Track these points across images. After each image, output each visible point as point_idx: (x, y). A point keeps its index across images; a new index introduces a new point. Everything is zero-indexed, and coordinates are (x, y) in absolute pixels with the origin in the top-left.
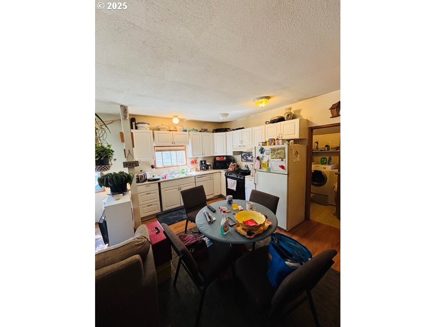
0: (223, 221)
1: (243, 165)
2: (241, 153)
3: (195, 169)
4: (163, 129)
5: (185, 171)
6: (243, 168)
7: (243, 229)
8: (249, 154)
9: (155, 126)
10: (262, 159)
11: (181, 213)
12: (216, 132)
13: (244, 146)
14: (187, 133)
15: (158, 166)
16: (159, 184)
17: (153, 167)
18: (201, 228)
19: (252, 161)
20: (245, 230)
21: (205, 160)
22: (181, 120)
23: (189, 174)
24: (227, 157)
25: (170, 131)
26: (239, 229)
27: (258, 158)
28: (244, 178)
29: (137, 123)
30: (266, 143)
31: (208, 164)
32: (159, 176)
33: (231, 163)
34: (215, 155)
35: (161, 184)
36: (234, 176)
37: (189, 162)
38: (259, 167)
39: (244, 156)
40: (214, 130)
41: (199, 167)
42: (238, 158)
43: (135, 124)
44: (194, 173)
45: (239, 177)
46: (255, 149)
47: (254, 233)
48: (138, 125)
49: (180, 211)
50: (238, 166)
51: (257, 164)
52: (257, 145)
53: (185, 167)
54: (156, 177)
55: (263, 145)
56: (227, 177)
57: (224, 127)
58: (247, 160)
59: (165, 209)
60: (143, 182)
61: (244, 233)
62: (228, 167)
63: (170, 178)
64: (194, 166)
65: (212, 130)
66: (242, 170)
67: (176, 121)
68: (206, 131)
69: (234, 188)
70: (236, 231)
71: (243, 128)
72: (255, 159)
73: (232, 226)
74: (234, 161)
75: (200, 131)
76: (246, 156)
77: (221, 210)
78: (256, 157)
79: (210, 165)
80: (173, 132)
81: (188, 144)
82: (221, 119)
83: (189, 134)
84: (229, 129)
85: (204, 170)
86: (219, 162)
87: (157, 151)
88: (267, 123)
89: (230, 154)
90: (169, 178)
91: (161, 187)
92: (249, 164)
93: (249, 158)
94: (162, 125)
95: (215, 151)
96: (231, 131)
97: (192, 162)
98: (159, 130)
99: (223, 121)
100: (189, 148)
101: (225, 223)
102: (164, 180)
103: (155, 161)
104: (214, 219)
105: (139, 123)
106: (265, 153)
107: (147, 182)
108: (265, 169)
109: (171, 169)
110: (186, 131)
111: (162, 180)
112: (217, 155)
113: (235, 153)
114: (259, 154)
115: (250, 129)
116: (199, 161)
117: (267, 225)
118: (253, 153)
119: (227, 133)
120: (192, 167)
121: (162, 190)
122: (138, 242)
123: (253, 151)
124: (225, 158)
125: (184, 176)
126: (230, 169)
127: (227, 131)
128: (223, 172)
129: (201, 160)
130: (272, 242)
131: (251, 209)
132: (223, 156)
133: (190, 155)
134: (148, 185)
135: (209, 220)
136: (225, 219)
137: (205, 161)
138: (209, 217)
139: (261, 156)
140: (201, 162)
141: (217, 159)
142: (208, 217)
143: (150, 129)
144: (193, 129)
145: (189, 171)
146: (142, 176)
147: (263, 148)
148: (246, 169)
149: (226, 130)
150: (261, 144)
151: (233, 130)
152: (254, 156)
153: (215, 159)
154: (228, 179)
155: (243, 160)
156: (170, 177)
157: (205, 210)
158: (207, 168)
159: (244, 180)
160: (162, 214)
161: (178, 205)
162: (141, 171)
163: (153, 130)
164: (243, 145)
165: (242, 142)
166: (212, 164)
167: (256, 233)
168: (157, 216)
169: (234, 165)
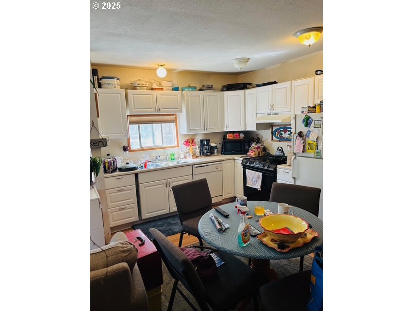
0: (241, 227)
1: (274, 147)
2: (271, 125)
3: (192, 154)
4: (142, 87)
5: (176, 156)
6: (274, 151)
7: (272, 240)
8: (286, 128)
9: (128, 81)
10: (307, 136)
11: (169, 224)
12: (227, 90)
13: (277, 114)
14: (179, 92)
15: (133, 147)
16: (136, 175)
17: (125, 149)
18: (207, 237)
19: (289, 140)
20: (276, 241)
21: (208, 138)
22: (169, 71)
23: (182, 161)
24: (245, 133)
25: (152, 89)
26: (266, 240)
27: (300, 134)
28: (275, 169)
29: (100, 77)
30: (315, 107)
31: (213, 145)
32: (134, 163)
33: (253, 145)
34: (225, 130)
35: (140, 176)
36: (257, 165)
37: (182, 141)
38: (302, 150)
39: (276, 130)
40: (224, 86)
41: (198, 151)
42: (266, 135)
43: (98, 80)
44: (191, 160)
45: (266, 168)
46: (295, 118)
47: (289, 247)
48: (103, 81)
49: (169, 220)
50: (264, 149)
51: (298, 144)
52: (299, 113)
53: (175, 150)
54: (131, 165)
55: (310, 112)
56: (245, 167)
57: (240, 81)
58: (282, 139)
59: (146, 215)
60: (112, 172)
61: (274, 245)
62: (248, 151)
63: (152, 168)
64: (190, 148)
65: (220, 87)
66: (272, 156)
67: (162, 73)
68: (210, 88)
69: (258, 186)
70: (262, 243)
71: (275, 83)
72: (294, 136)
73: (255, 236)
74: (258, 140)
75: (200, 90)
76: (280, 130)
77: (239, 210)
78: (297, 132)
79: (216, 147)
80: (158, 92)
81: (181, 111)
82: (237, 67)
83: (182, 95)
84: (250, 84)
85: (207, 155)
86: (231, 141)
87: (131, 123)
88: (319, 73)
89: (252, 127)
90: (150, 167)
91: (140, 181)
92: (284, 145)
93: (286, 135)
94: (139, 80)
95: (226, 123)
96: (253, 87)
97: (187, 143)
98: (134, 88)
99: (240, 70)
100: (182, 118)
101: (245, 230)
102: (144, 169)
103: (129, 140)
104: (227, 226)
105: (103, 78)
106: (312, 125)
107: (118, 173)
108: (311, 153)
109: (154, 153)
110: (176, 89)
111: (139, 170)
112: (229, 130)
113: (260, 126)
114: (301, 128)
115: (287, 84)
116: (198, 140)
117: (310, 236)
118: (293, 126)
119: (247, 91)
120: (187, 151)
121: (141, 186)
122: (122, 248)
123: (293, 122)
124: (242, 136)
125: (174, 164)
126: (251, 154)
127: (247, 88)
128: (239, 159)
129: (201, 139)
130: (317, 258)
131: (286, 213)
132: (239, 132)
133: (184, 129)
134: (119, 178)
135: (219, 227)
136: (244, 224)
137: (208, 141)
138: (220, 223)
139: (305, 130)
140: (202, 141)
141: (229, 137)
142: (217, 223)
143: (121, 88)
144: (189, 87)
145: (182, 156)
146: (110, 163)
147: (309, 118)
148: (279, 153)
149: (244, 86)
150: (306, 110)
151: (258, 86)
152: (293, 131)
153: (225, 137)
154: (247, 170)
155: (274, 138)
156: (152, 165)
157: (211, 213)
158: (211, 152)
159: (275, 172)
160: (141, 224)
161: (165, 211)
162: (108, 155)
163: (126, 89)
164: (275, 111)
165: (272, 106)
166: (219, 146)
167: (292, 246)
168: (134, 226)
169: (259, 147)
